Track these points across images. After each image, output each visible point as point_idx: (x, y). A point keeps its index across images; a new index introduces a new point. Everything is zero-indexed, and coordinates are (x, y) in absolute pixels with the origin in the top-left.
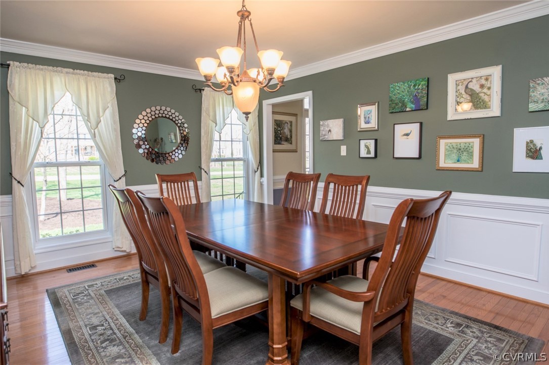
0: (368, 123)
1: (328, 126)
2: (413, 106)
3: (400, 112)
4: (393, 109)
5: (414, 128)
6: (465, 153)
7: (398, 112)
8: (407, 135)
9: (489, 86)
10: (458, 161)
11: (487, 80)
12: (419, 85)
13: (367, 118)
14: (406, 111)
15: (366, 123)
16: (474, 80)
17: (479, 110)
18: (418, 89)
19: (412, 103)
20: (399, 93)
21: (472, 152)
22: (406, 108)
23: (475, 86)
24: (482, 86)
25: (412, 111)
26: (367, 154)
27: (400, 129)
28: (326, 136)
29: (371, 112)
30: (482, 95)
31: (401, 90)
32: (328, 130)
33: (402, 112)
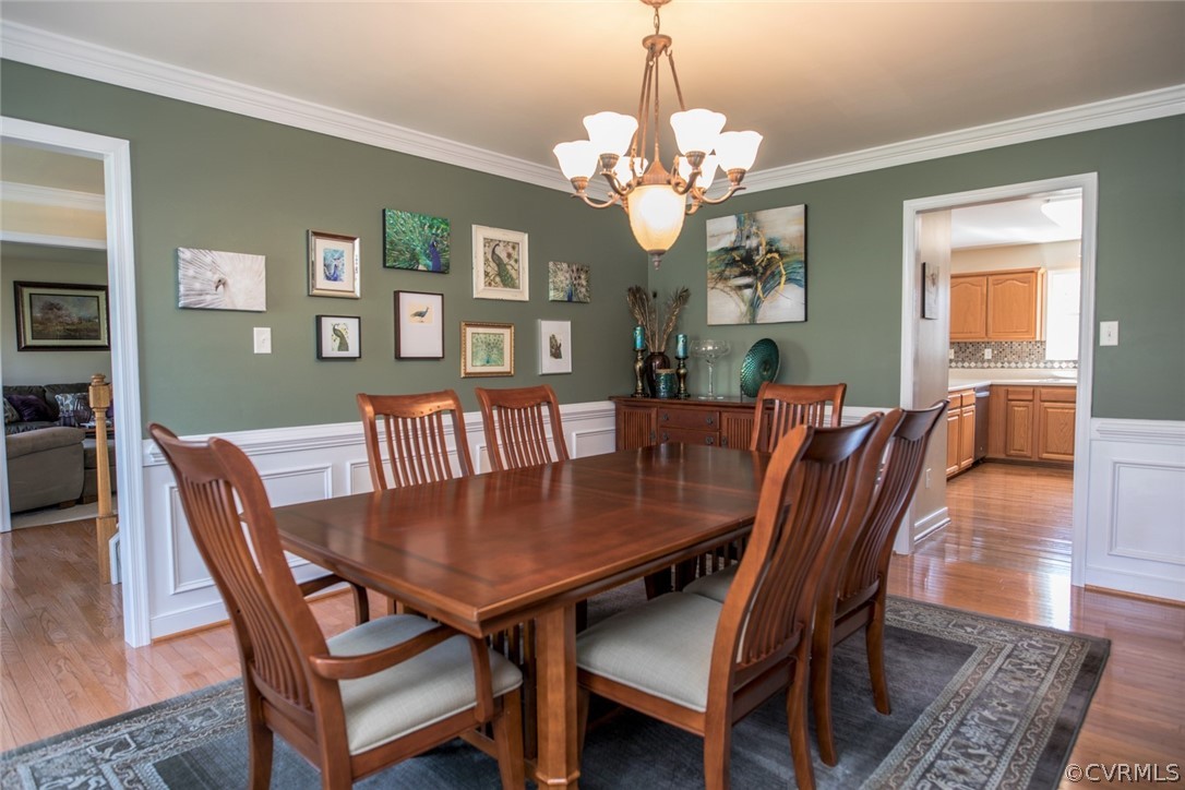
0: (335, 279)
1: (214, 267)
2: (430, 263)
3: (407, 269)
4: (395, 261)
5: (433, 304)
6: (495, 350)
7: (402, 269)
8: (421, 314)
9: (516, 257)
10: (488, 362)
11: (514, 248)
12: (438, 229)
13: (333, 267)
14: (417, 270)
15: (328, 278)
16: (501, 244)
17: (508, 289)
18: (437, 235)
19: (428, 256)
20: (404, 232)
21: (502, 349)
22: (419, 263)
23: (502, 253)
24: (509, 256)
25: (428, 271)
26: (340, 349)
27: (410, 303)
28: (208, 298)
29: (342, 255)
30: (509, 267)
31: (408, 227)
32: (216, 278)
33: (412, 269)
